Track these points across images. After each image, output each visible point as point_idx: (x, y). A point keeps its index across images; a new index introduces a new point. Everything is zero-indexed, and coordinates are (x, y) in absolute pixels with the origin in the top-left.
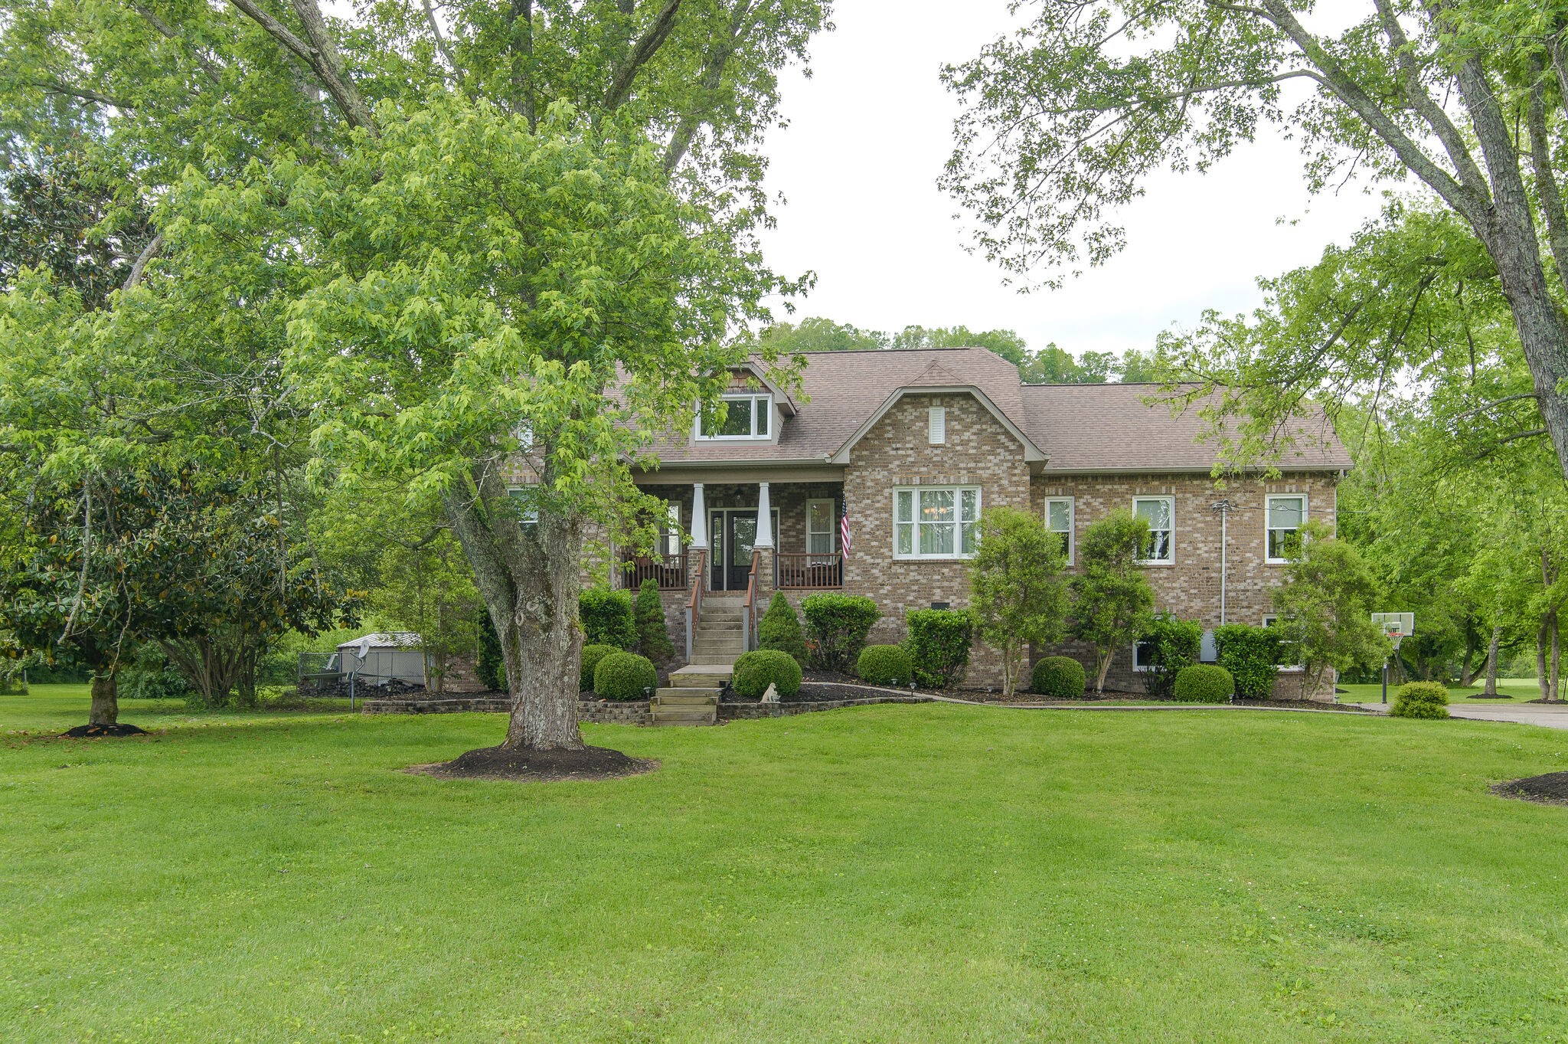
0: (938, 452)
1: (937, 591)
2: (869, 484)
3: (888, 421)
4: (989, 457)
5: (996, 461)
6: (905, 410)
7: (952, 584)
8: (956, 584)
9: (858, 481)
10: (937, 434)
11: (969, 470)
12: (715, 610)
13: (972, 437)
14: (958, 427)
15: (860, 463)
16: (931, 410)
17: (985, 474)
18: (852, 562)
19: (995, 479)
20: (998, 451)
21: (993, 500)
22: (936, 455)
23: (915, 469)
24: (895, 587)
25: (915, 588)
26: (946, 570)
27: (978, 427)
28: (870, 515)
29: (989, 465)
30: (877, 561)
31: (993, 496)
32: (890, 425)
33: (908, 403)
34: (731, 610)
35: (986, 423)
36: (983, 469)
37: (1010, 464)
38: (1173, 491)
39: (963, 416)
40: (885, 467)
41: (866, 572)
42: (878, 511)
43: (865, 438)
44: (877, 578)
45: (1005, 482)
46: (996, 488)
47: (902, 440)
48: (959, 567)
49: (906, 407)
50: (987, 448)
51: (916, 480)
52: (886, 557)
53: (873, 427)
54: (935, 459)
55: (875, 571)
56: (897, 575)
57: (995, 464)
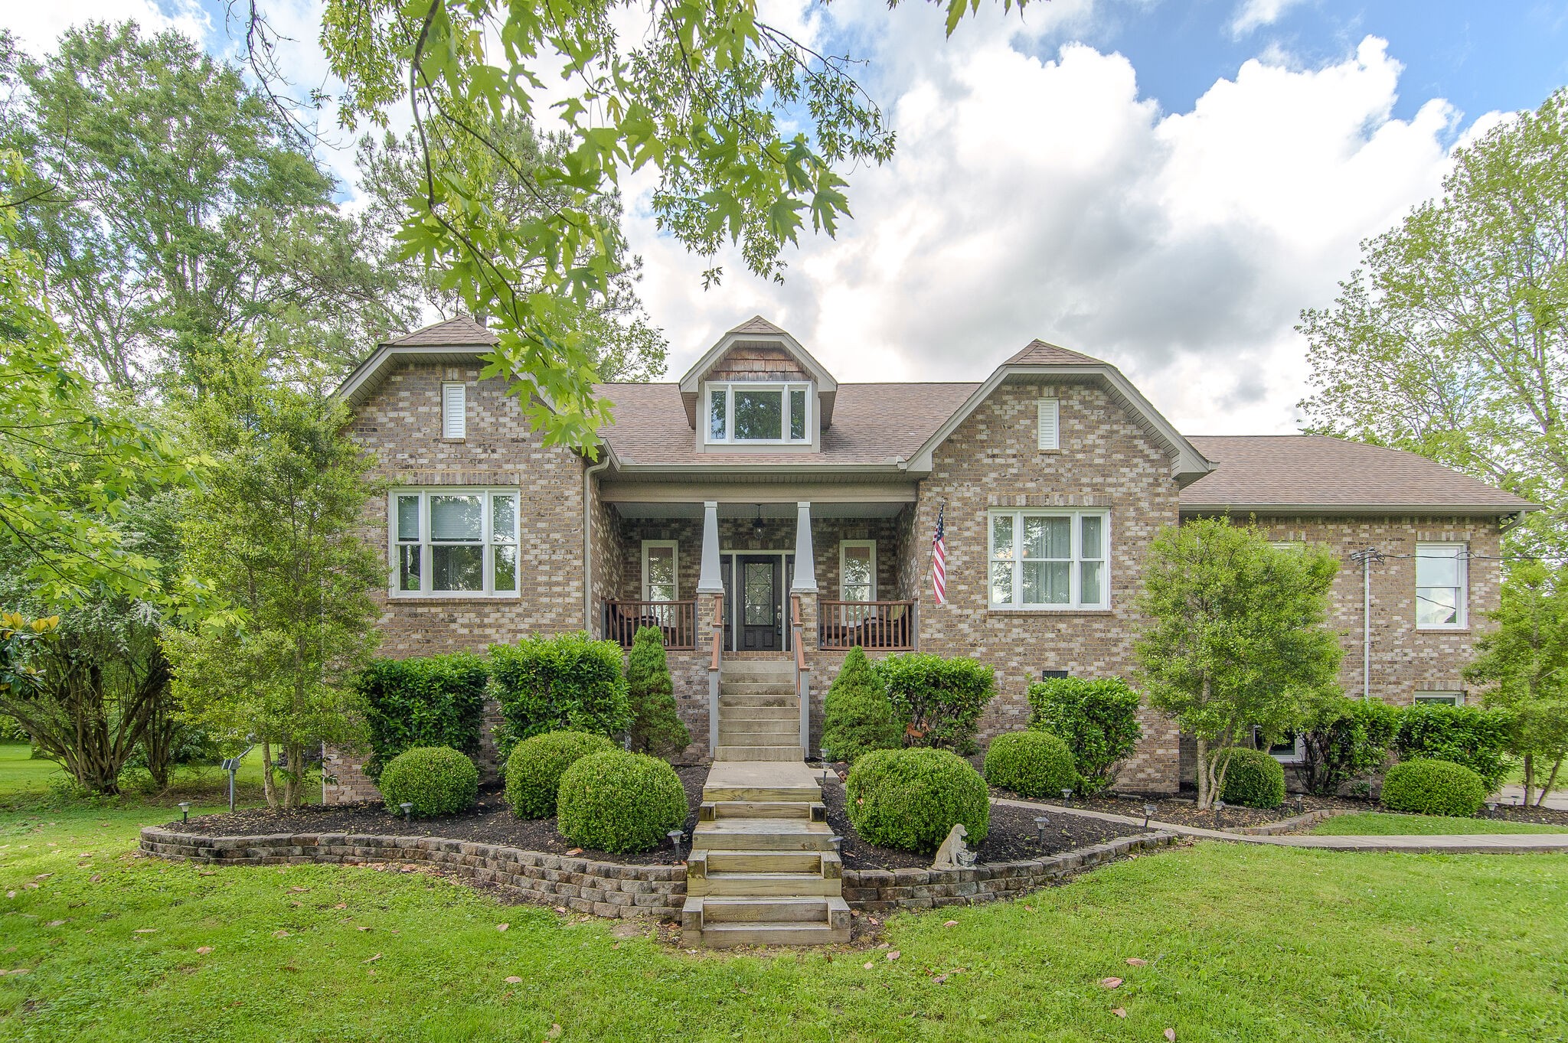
0: (1051, 460)
1: (1051, 655)
2: (955, 504)
3: (980, 417)
4: (1123, 470)
5: (1133, 475)
6: (1005, 403)
7: (1071, 645)
8: (1076, 646)
9: (939, 499)
10: (1049, 437)
11: (1095, 487)
12: (742, 678)
13: (1101, 442)
14: (1079, 427)
15: (942, 475)
16: (1040, 403)
17: (1117, 493)
18: (930, 614)
19: (1131, 499)
20: (1135, 461)
21: (1128, 529)
22: (1049, 465)
23: (1019, 485)
24: (992, 649)
25: (1021, 649)
26: (1062, 626)
27: (1107, 427)
28: (956, 548)
29: (1123, 480)
30: (966, 612)
31: (1128, 524)
32: (982, 422)
33: (1008, 393)
34: (766, 677)
35: (1116, 422)
36: (1114, 485)
37: (1151, 480)
38: (1303, 538)
39: (1086, 412)
40: (977, 480)
41: (950, 626)
42: (968, 541)
43: (949, 440)
44: (966, 635)
45: (1144, 505)
46: (1132, 513)
47: (1001, 444)
48: (1081, 621)
49: (1006, 398)
50: (1120, 456)
51: (1021, 500)
52: (978, 607)
53: (961, 426)
54: (1047, 471)
55: (964, 627)
56: (994, 632)
57: (1132, 479)
